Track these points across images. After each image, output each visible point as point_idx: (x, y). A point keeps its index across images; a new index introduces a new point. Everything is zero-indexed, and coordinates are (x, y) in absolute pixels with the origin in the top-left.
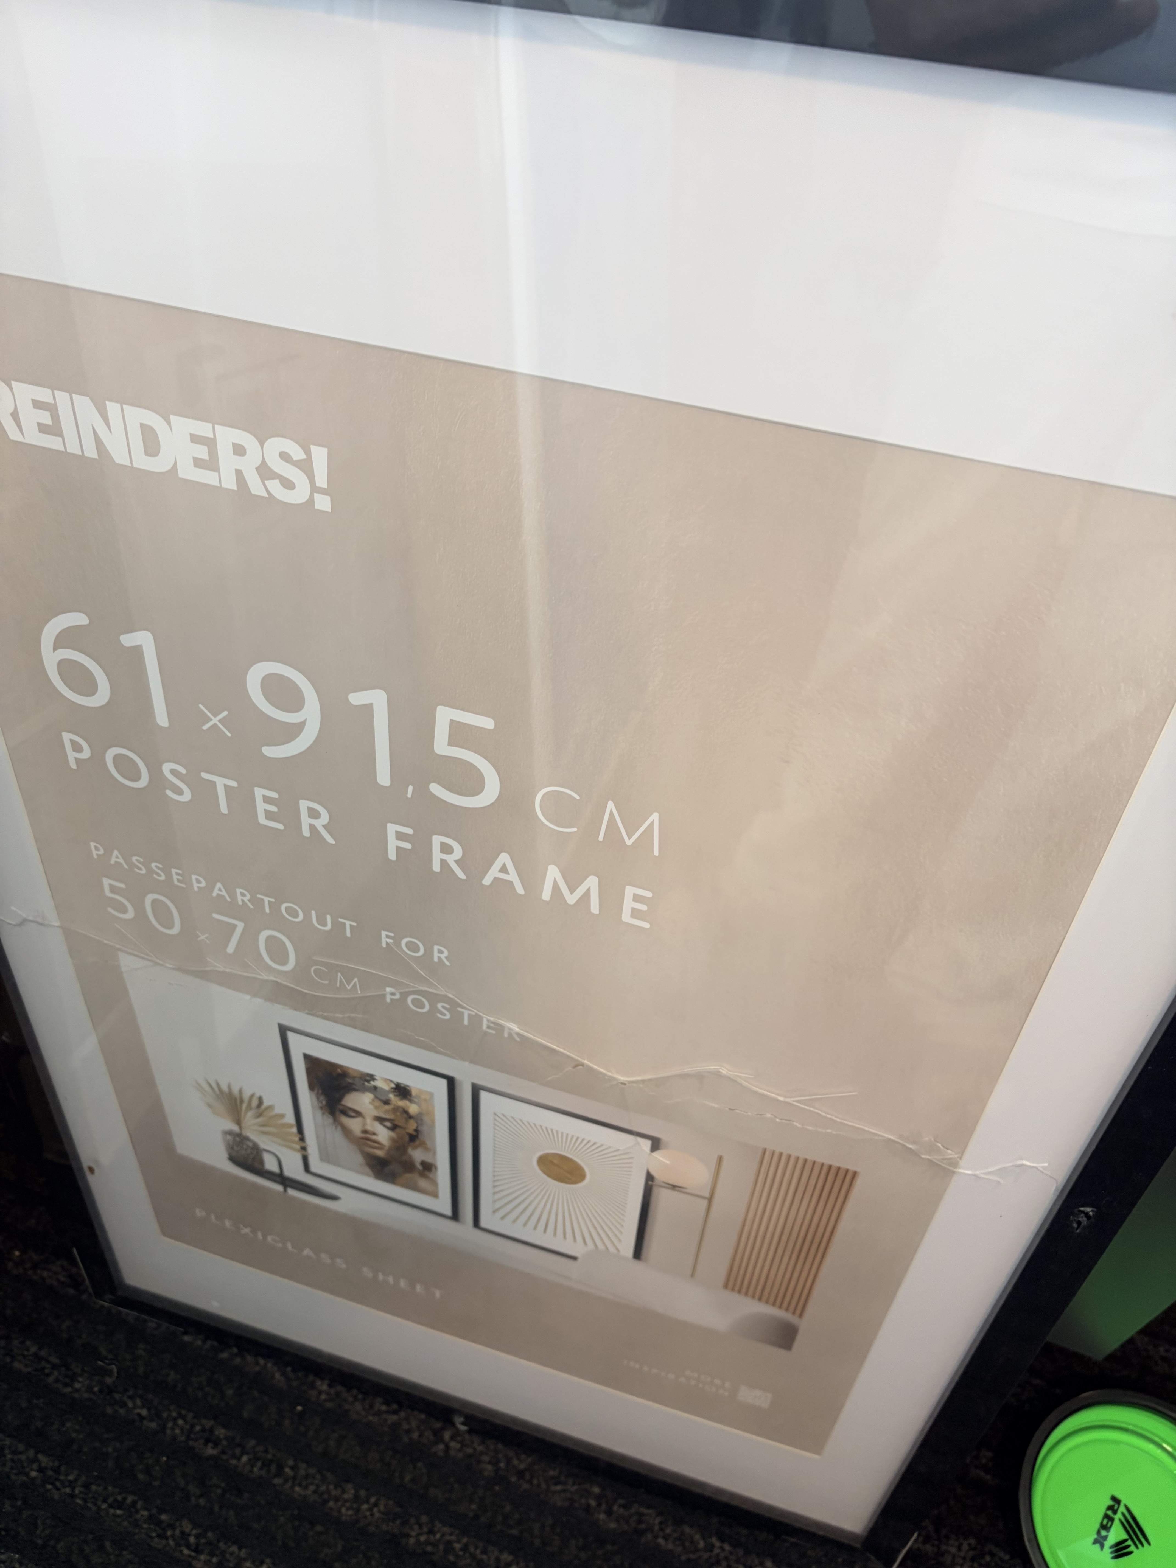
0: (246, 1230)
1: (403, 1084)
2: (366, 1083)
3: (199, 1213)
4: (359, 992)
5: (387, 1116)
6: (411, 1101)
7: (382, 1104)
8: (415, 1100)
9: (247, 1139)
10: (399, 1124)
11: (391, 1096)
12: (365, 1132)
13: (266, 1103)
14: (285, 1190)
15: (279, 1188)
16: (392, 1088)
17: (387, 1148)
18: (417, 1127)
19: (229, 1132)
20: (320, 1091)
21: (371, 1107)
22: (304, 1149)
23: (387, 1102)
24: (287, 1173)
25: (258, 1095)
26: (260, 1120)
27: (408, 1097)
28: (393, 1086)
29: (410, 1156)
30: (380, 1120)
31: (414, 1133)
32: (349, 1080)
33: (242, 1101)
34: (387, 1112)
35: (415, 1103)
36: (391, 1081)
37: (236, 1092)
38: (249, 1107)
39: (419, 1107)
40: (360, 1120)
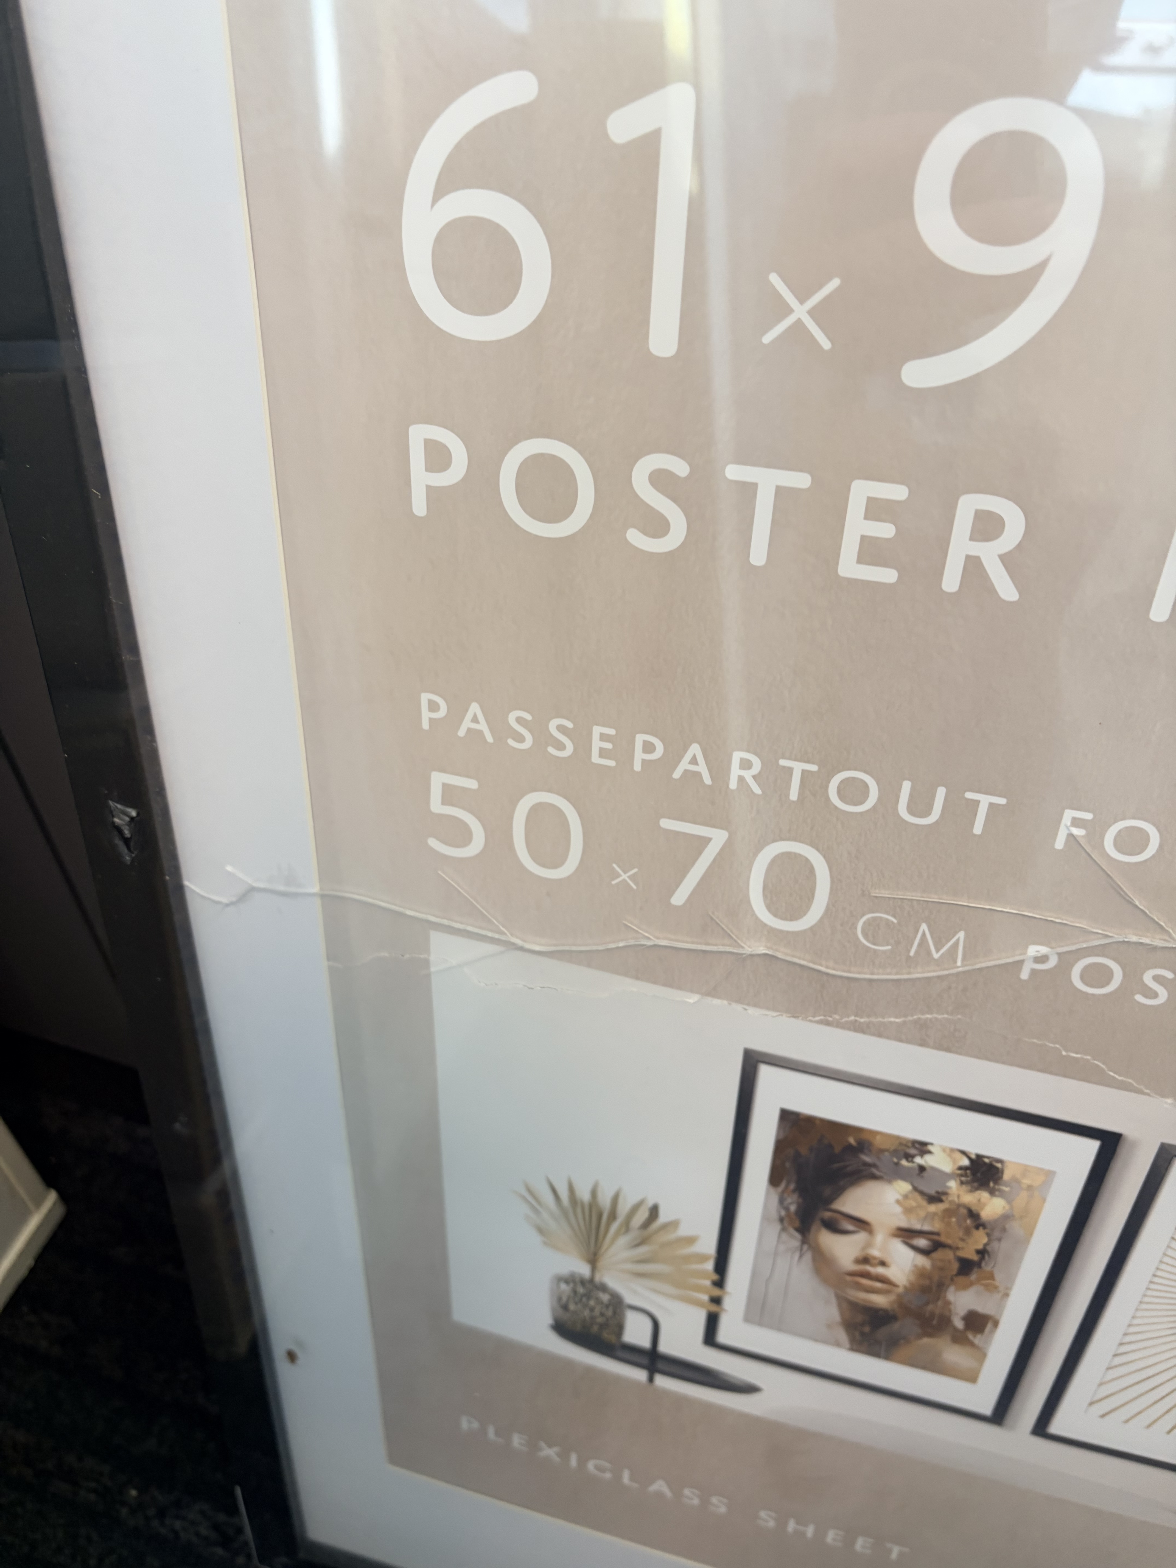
0: (549, 1452)
1: (990, 1157)
2: (904, 1162)
3: (465, 1423)
4: (959, 963)
6: (994, 1192)
7: (924, 1203)
8: (1007, 1188)
9: (603, 1288)
11: (953, 1184)
12: (866, 1260)
13: (664, 1217)
14: (651, 1379)
15: (640, 1375)
16: (961, 1168)
17: (900, 1290)
18: (986, 1245)
19: (571, 1279)
20: (792, 1186)
21: (898, 1209)
22: (717, 1301)
24: (665, 1347)
25: (650, 1203)
26: (643, 1250)
27: (992, 1183)
28: (966, 1162)
29: (948, 1303)
30: (906, 1234)
31: (975, 1258)
32: (866, 1158)
33: (613, 1216)
34: (932, 1216)
35: (1002, 1194)
36: (964, 1153)
37: (605, 1201)
38: (626, 1226)
39: (1009, 1202)
40: (861, 1237)
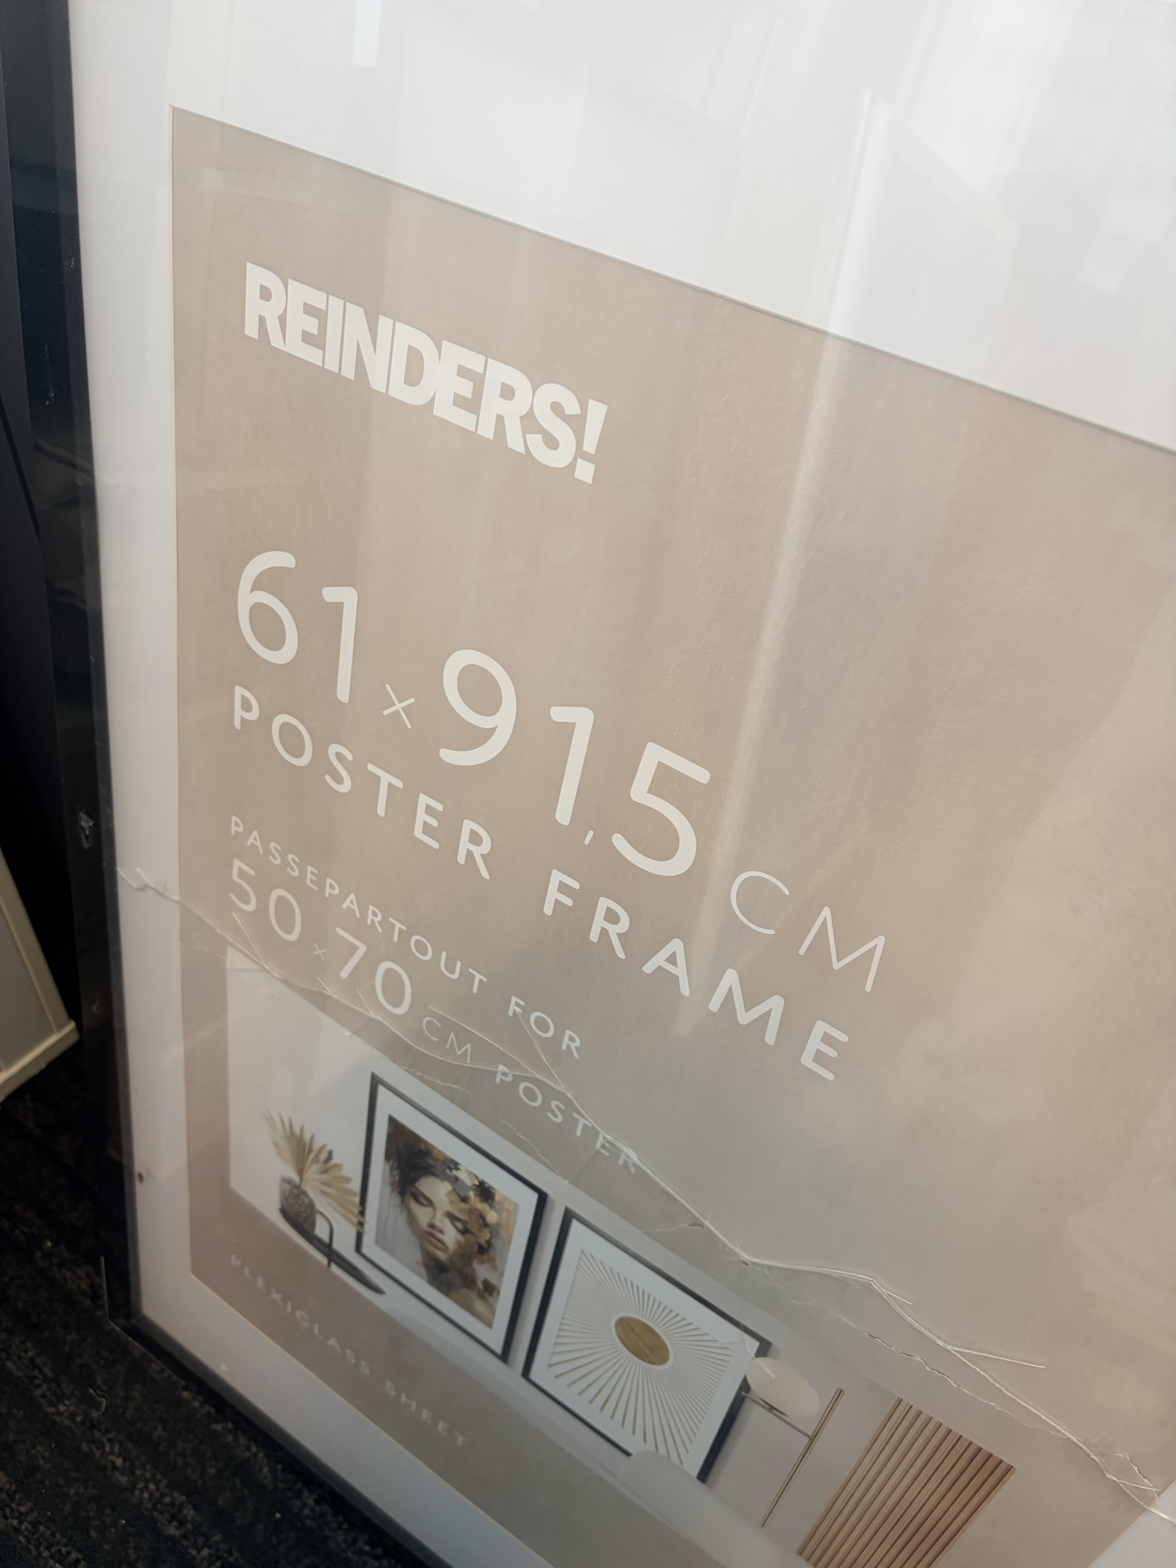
0: (276, 1296)
1: (488, 1184)
2: (448, 1171)
3: (235, 1261)
4: (468, 1061)
5: (461, 1217)
6: (491, 1207)
7: (459, 1200)
8: (497, 1207)
9: (305, 1194)
10: (473, 1230)
11: (471, 1194)
12: (432, 1226)
13: (335, 1160)
14: (329, 1265)
15: (323, 1260)
16: (475, 1185)
17: (450, 1252)
18: (491, 1238)
19: (289, 1182)
20: (396, 1165)
21: (446, 1200)
22: (361, 1224)
23: (465, 1200)
24: (336, 1246)
25: (329, 1148)
26: (324, 1176)
27: (490, 1201)
28: (477, 1183)
29: (474, 1270)
30: (451, 1217)
31: (485, 1245)
32: (431, 1161)
33: (311, 1150)
34: (462, 1211)
35: (495, 1210)
36: (476, 1177)
37: (307, 1137)
38: (316, 1159)
39: (499, 1215)
40: (429, 1210)
